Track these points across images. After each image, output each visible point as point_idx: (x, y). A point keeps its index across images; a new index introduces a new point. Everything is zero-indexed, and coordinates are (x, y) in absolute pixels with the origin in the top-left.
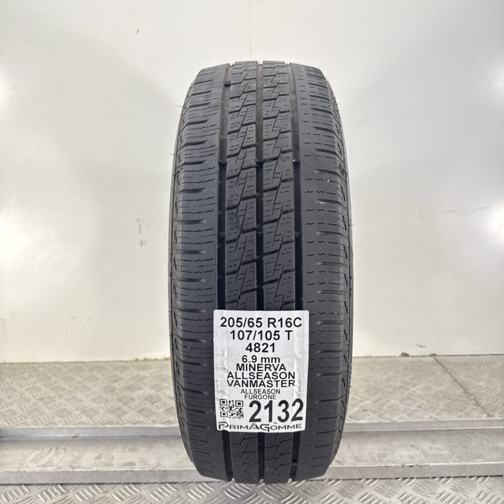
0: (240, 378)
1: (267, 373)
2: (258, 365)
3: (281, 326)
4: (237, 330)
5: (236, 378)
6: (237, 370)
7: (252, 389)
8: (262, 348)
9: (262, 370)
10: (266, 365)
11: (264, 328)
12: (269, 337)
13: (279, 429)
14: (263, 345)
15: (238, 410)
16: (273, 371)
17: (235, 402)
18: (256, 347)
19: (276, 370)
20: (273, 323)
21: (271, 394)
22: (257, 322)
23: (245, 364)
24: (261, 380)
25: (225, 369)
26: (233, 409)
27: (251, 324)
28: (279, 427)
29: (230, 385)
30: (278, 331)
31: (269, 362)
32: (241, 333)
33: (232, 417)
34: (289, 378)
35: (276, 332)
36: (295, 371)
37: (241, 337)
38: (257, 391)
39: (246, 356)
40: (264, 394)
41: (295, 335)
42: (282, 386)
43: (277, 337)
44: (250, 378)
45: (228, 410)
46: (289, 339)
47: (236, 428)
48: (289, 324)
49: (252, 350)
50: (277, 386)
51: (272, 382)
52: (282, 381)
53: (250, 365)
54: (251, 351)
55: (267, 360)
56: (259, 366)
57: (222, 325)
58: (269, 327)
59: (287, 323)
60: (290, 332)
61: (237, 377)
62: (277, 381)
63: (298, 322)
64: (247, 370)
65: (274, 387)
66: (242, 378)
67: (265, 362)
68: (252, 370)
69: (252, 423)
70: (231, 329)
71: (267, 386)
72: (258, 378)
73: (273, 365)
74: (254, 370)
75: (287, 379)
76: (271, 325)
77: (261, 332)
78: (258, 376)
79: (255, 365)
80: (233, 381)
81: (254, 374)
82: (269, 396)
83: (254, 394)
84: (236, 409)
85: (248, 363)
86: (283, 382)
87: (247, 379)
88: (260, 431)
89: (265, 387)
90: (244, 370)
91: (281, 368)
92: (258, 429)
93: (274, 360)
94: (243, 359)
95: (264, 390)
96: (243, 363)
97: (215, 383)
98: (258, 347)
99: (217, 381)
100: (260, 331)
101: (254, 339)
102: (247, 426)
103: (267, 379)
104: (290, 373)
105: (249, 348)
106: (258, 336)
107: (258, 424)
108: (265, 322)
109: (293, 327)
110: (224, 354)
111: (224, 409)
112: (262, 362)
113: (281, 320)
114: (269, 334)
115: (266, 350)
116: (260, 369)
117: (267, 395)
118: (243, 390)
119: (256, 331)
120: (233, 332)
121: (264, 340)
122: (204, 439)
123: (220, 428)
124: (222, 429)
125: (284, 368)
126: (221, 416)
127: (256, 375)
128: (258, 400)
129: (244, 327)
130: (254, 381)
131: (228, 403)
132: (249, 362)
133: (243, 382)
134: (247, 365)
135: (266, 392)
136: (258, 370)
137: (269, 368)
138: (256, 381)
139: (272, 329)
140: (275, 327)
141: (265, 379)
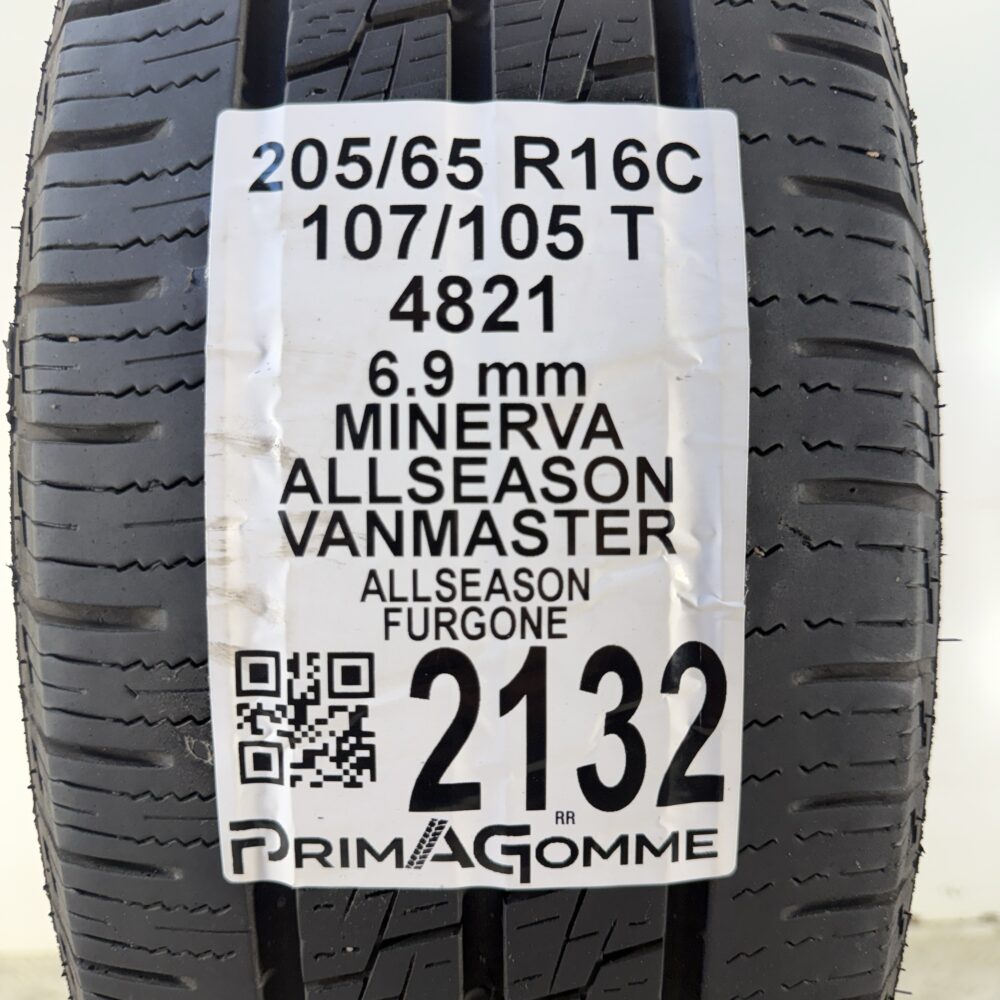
0: (356, 500)
1: (515, 464)
2: (462, 408)
3: (591, 184)
4: (339, 202)
5: (333, 498)
6: (340, 445)
7: (428, 564)
8: (483, 305)
9: (486, 446)
10: (505, 408)
11: (496, 194)
12: (520, 241)
13: (587, 862)
14: (489, 287)
15: (341, 723)
16: (549, 447)
17: (322, 662)
18: (449, 301)
19: (563, 441)
20: (542, 165)
21: (537, 600)
22: (455, 160)
23: (385, 403)
24: (476, 509)
25: (266, 445)
26: (313, 713)
27: (420, 172)
28: (589, 843)
29: (299, 549)
30: (574, 210)
31: (524, 391)
32: (363, 222)
33: (309, 775)
34: (641, 497)
35: (558, 211)
36: (675, 451)
37: (363, 242)
38: (457, 582)
39: (392, 358)
40: (498, 600)
41: (669, 232)
42: (601, 550)
43: (565, 241)
44: (412, 494)
45: (285, 726)
46: (633, 254)
47: (334, 858)
48: (631, 173)
49: (426, 316)
50: (572, 550)
51: (541, 518)
52: (601, 515)
53: (416, 413)
54: (418, 327)
55: (514, 377)
56: (470, 416)
57: (259, 186)
58: (520, 182)
59: (619, 165)
60: (641, 218)
61: (340, 492)
62: (572, 516)
63: (679, 168)
64: (394, 444)
65: (556, 555)
66: (365, 496)
67: (503, 390)
68: (425, 446)
69: (425, 817)
70: (310, 201)
71: (517, 546)
72: (459, 498)
73: (547, 408)
74: (439, 440)
75: (629, 501)
76: (531, 173)
77: (476, 216)
78: (459, 480)
79: (442, 408)
80: (314, 516)
81: (436, 465)
82: (525, 614)
83: (436, 603)
84: (332, 710)
85: (400, 398)
86: (609, 522)
87: (396, 500)
88: (477, 877)
89: (502, 552)
90: (377, 445)
91: (592, 433)
92: (466, 863)
93: (551, 376)
94: (374, 374)
95: (497, 574)
96: (375, 399)
97: (211, 537)
98: (461, 302)
99: (222, 523)
100: (469, 210)
101: (436, 254)
102: (397, 845)
103: (516, 502)
104: (643, 465)
105: (408, 306)
106: (460, 238)
107: (465, 824)
108: (497, 159)
109: (655, 188)
110: (264, 353)
111: (263, 721)
112: (483, 391)
113: (588, 148)
114: (520, 224)
115: (503, 318)
116: (471, 436)
117: (516, 606)
118: (373, 574)
119: (448, 209)
120: (320, 216)
121: (497, 261)
122: (158, 964)
123: (238, 868)
124: (249, 876)
125: (612, 433)
126: (245, 780)
127: (446, 477)
128: (462, 645)
129: (380, 184)
130: (435, 513)
131: (286, 675)
132: (411, 392)
133: (373, 520)
134: (394, 408)
135: (511, 586)
136: (462, 444)
137: (522, 427)
138: (450, 517)
139: (539, 196)
140: (555, 183)
141: (498, 499)
